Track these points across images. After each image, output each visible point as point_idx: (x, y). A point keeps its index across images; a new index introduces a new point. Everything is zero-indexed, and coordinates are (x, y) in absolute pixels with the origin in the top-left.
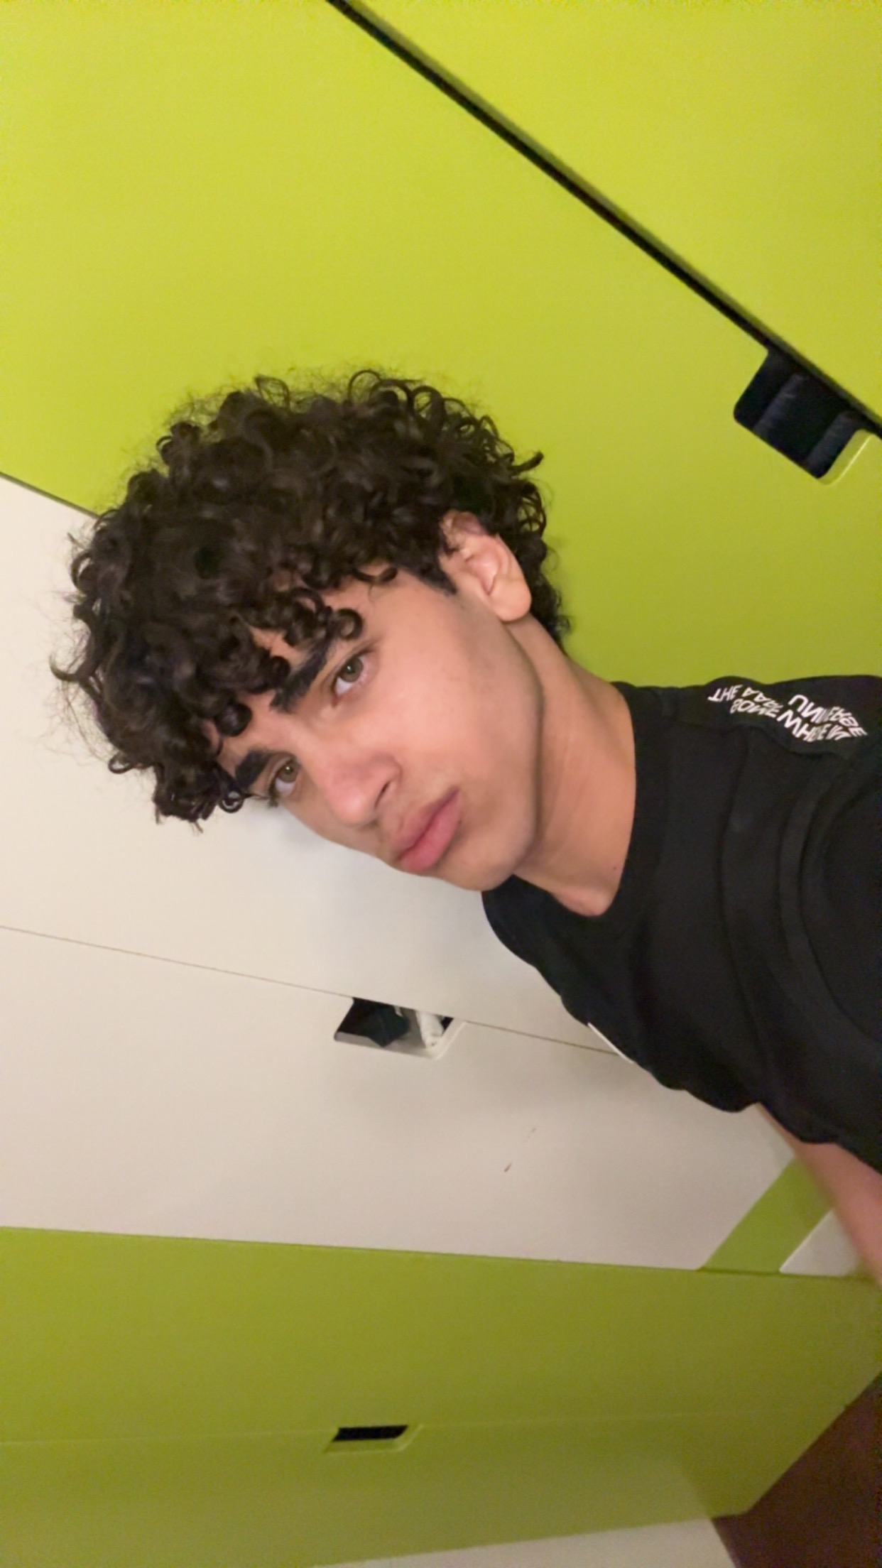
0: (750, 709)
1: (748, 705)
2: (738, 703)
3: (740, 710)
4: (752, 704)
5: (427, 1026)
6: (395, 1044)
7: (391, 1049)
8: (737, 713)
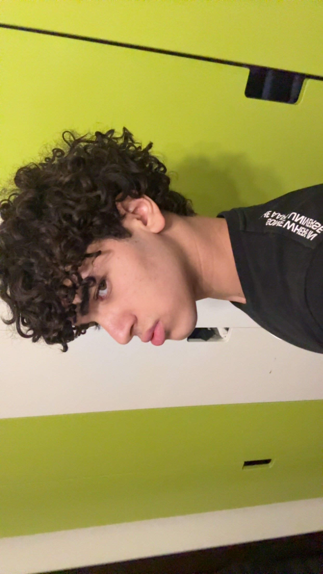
0: (273, 224)
1: (273, 222)
2: (269, 220)
3: (270, 224)
4: (275, 221)
5: (221, 332)
6: (211, 339)
7: (210, 341)
8: (268, 225)
